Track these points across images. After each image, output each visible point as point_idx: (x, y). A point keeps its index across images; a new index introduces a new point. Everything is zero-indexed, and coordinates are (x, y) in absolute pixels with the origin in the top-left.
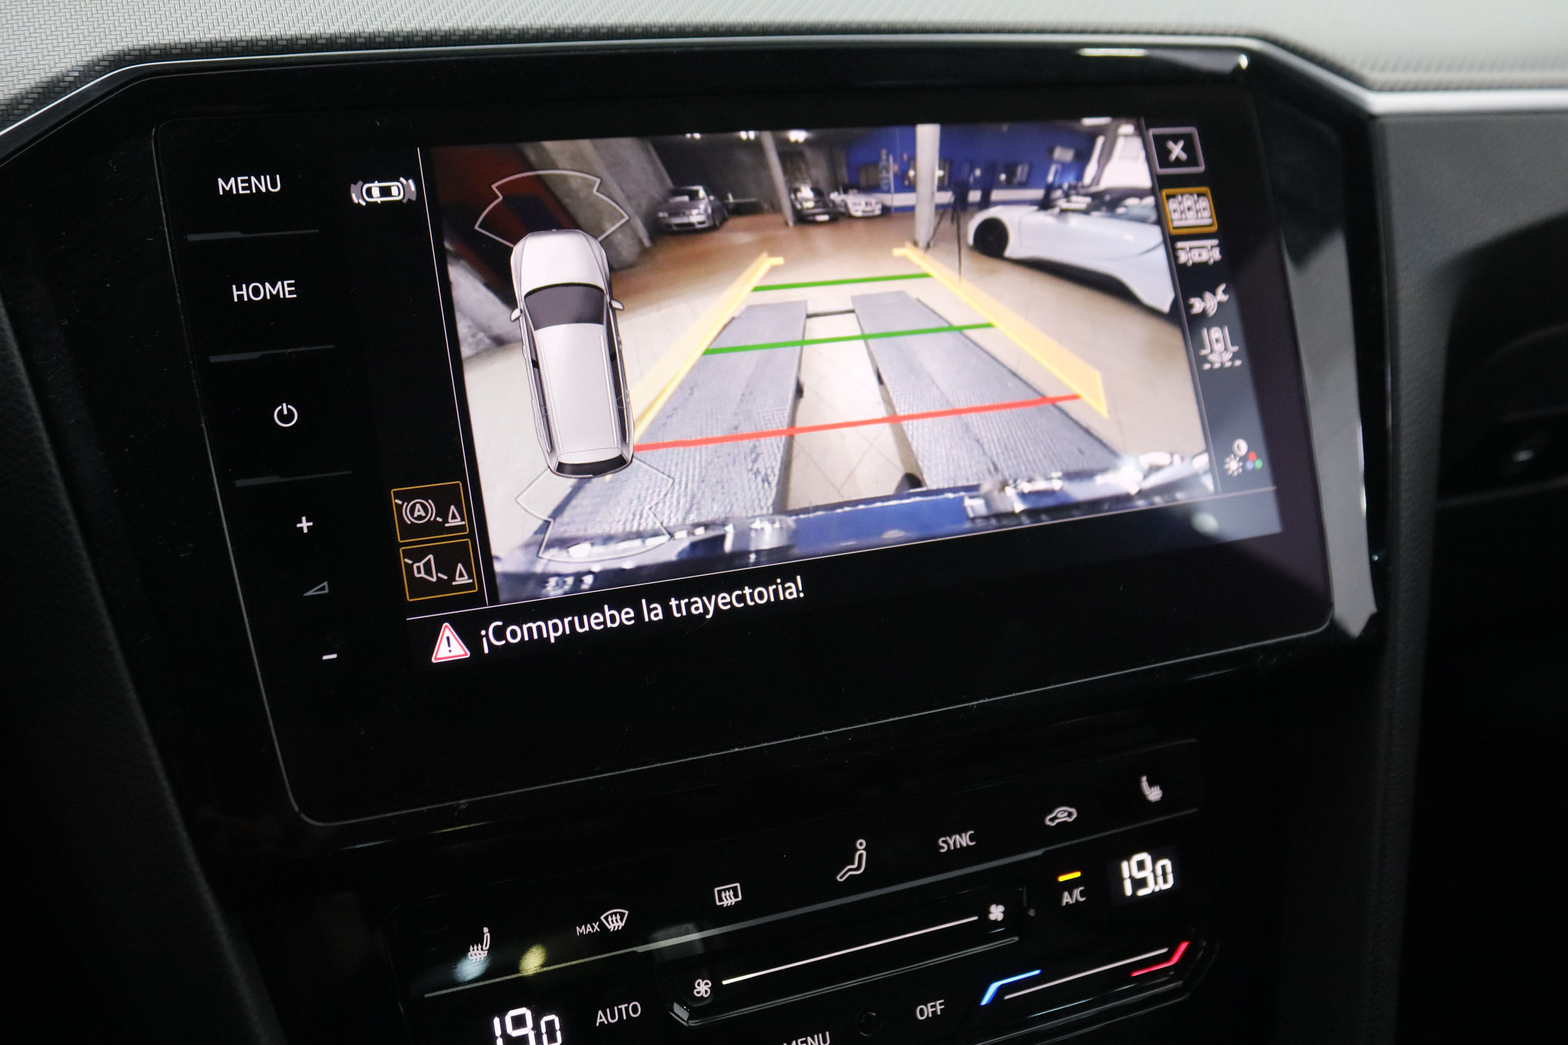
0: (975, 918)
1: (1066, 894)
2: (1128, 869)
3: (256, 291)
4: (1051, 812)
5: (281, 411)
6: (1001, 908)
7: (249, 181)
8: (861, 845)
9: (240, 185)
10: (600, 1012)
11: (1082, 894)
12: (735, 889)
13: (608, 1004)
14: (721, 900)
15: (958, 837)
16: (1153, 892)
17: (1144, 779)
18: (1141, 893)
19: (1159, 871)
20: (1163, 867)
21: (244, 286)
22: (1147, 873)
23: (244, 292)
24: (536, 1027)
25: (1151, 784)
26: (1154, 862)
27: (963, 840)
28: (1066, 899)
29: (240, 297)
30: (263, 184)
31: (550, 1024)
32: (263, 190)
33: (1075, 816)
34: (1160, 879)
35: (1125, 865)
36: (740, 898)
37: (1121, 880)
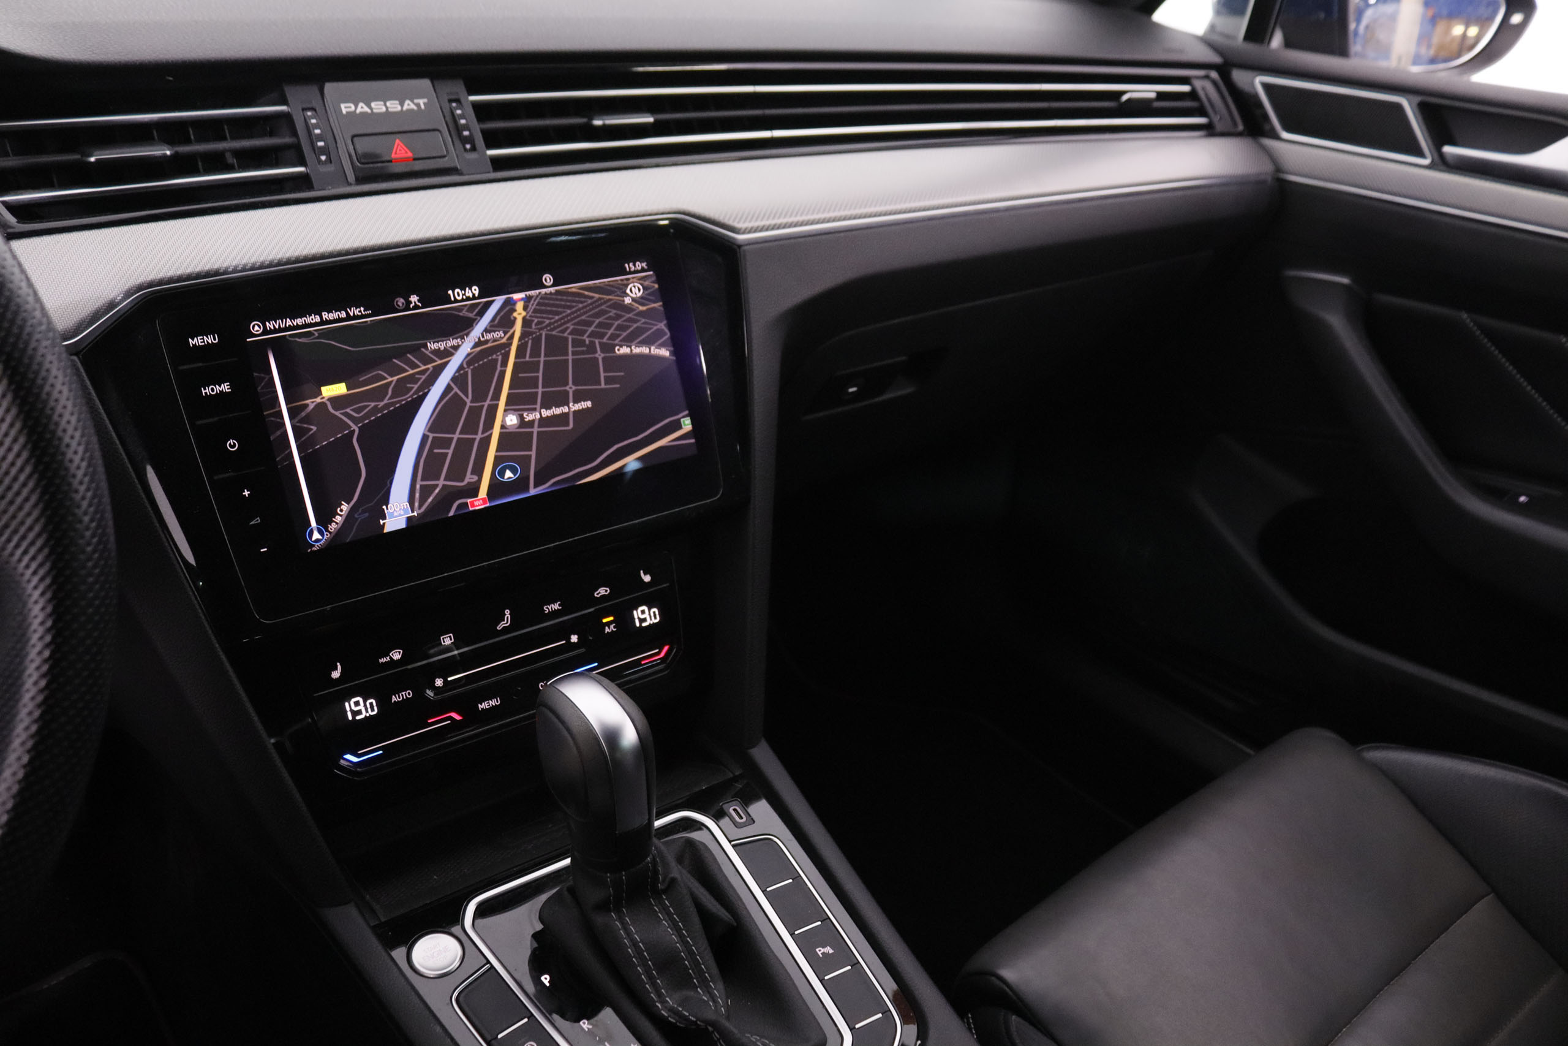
0: (564, 642)
1: (607, 628)
2: (637, 614)
3: (213, 390)
4: (597, 590)
5: (230, 443)
6: (576, 636)
7: (203, 339)
8: (507, 612)
9: (200, 341)
10: (393, 696)
11: (614, 627)
12: (450, 637)
13: (397, 692)
14: (444, 642)
15: (553, 605)
16: (650, 624)
17: (642, 572)
18: (644, 625)
19: (652, 614)
20: (654, 613)
21: (207, 388)
22: (646, 615)
23: (207, 391)
24: (365, 705)
25: (645, 574)
26: (649, 610)
27: (556, 606)
28: (607, 630)
29: (206, 393)
30: (210, 339)
31: (371, 704)
32: (210, 342)
33: (609, 591)
34: (653, 618)
35: (635, 612)
36: (453, 640)
37: (634, 619)
